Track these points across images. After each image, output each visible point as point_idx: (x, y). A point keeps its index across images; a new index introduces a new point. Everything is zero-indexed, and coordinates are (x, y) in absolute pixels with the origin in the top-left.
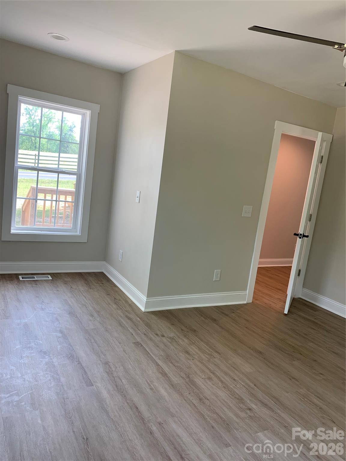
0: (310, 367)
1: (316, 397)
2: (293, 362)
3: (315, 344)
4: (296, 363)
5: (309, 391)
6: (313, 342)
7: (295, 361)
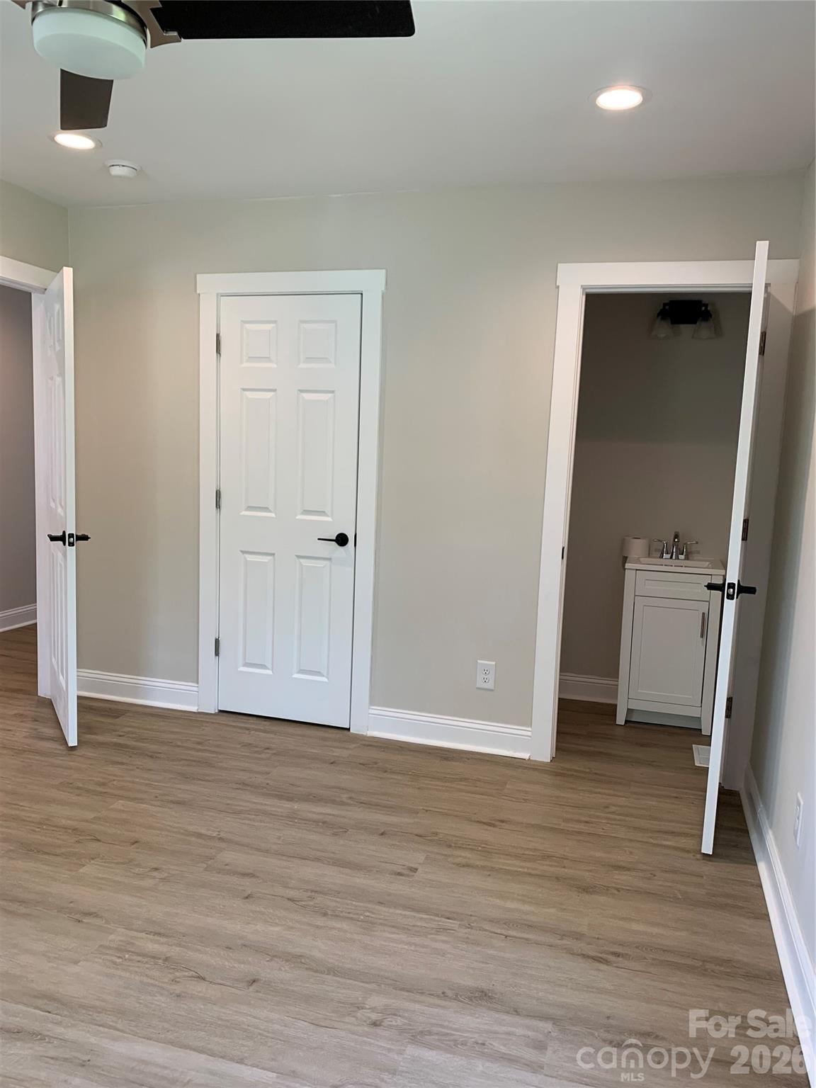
0: (123, 863)
1: (151, 937)
2: (81, 870)
3: (129, 799)
4: (88, 870)
5: (132, 930)
6: (121, 797)
7: (84, 866)
